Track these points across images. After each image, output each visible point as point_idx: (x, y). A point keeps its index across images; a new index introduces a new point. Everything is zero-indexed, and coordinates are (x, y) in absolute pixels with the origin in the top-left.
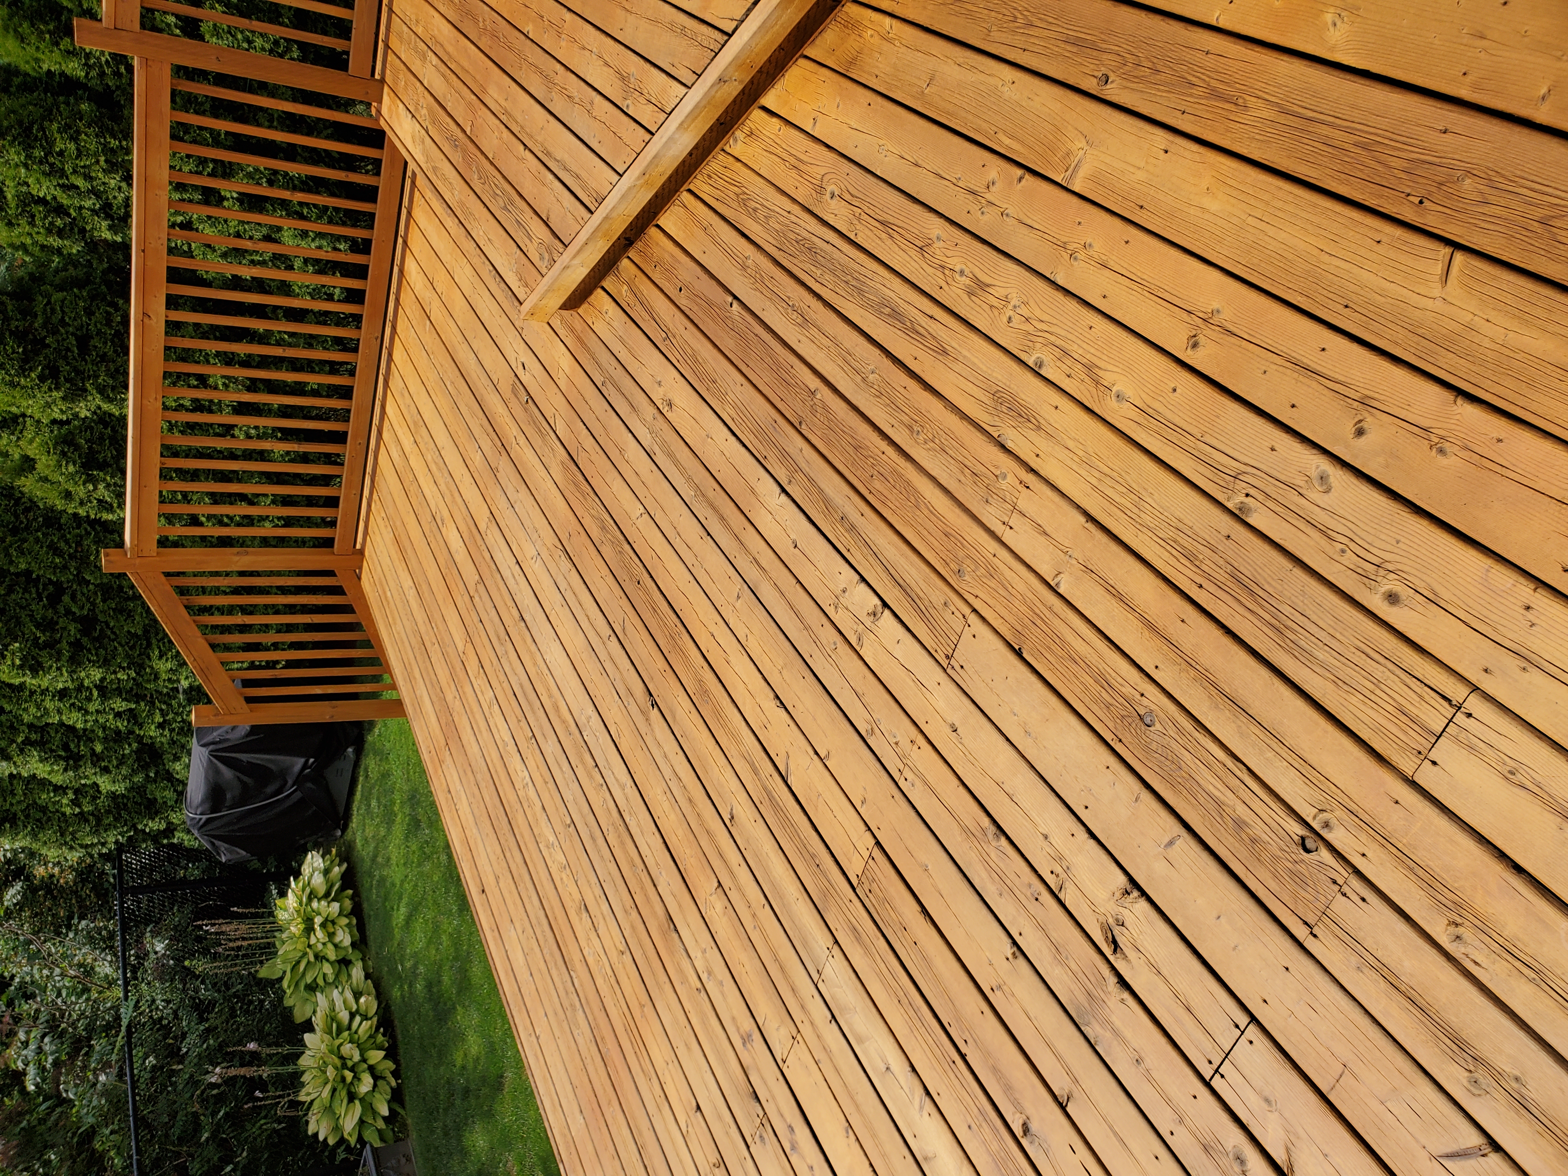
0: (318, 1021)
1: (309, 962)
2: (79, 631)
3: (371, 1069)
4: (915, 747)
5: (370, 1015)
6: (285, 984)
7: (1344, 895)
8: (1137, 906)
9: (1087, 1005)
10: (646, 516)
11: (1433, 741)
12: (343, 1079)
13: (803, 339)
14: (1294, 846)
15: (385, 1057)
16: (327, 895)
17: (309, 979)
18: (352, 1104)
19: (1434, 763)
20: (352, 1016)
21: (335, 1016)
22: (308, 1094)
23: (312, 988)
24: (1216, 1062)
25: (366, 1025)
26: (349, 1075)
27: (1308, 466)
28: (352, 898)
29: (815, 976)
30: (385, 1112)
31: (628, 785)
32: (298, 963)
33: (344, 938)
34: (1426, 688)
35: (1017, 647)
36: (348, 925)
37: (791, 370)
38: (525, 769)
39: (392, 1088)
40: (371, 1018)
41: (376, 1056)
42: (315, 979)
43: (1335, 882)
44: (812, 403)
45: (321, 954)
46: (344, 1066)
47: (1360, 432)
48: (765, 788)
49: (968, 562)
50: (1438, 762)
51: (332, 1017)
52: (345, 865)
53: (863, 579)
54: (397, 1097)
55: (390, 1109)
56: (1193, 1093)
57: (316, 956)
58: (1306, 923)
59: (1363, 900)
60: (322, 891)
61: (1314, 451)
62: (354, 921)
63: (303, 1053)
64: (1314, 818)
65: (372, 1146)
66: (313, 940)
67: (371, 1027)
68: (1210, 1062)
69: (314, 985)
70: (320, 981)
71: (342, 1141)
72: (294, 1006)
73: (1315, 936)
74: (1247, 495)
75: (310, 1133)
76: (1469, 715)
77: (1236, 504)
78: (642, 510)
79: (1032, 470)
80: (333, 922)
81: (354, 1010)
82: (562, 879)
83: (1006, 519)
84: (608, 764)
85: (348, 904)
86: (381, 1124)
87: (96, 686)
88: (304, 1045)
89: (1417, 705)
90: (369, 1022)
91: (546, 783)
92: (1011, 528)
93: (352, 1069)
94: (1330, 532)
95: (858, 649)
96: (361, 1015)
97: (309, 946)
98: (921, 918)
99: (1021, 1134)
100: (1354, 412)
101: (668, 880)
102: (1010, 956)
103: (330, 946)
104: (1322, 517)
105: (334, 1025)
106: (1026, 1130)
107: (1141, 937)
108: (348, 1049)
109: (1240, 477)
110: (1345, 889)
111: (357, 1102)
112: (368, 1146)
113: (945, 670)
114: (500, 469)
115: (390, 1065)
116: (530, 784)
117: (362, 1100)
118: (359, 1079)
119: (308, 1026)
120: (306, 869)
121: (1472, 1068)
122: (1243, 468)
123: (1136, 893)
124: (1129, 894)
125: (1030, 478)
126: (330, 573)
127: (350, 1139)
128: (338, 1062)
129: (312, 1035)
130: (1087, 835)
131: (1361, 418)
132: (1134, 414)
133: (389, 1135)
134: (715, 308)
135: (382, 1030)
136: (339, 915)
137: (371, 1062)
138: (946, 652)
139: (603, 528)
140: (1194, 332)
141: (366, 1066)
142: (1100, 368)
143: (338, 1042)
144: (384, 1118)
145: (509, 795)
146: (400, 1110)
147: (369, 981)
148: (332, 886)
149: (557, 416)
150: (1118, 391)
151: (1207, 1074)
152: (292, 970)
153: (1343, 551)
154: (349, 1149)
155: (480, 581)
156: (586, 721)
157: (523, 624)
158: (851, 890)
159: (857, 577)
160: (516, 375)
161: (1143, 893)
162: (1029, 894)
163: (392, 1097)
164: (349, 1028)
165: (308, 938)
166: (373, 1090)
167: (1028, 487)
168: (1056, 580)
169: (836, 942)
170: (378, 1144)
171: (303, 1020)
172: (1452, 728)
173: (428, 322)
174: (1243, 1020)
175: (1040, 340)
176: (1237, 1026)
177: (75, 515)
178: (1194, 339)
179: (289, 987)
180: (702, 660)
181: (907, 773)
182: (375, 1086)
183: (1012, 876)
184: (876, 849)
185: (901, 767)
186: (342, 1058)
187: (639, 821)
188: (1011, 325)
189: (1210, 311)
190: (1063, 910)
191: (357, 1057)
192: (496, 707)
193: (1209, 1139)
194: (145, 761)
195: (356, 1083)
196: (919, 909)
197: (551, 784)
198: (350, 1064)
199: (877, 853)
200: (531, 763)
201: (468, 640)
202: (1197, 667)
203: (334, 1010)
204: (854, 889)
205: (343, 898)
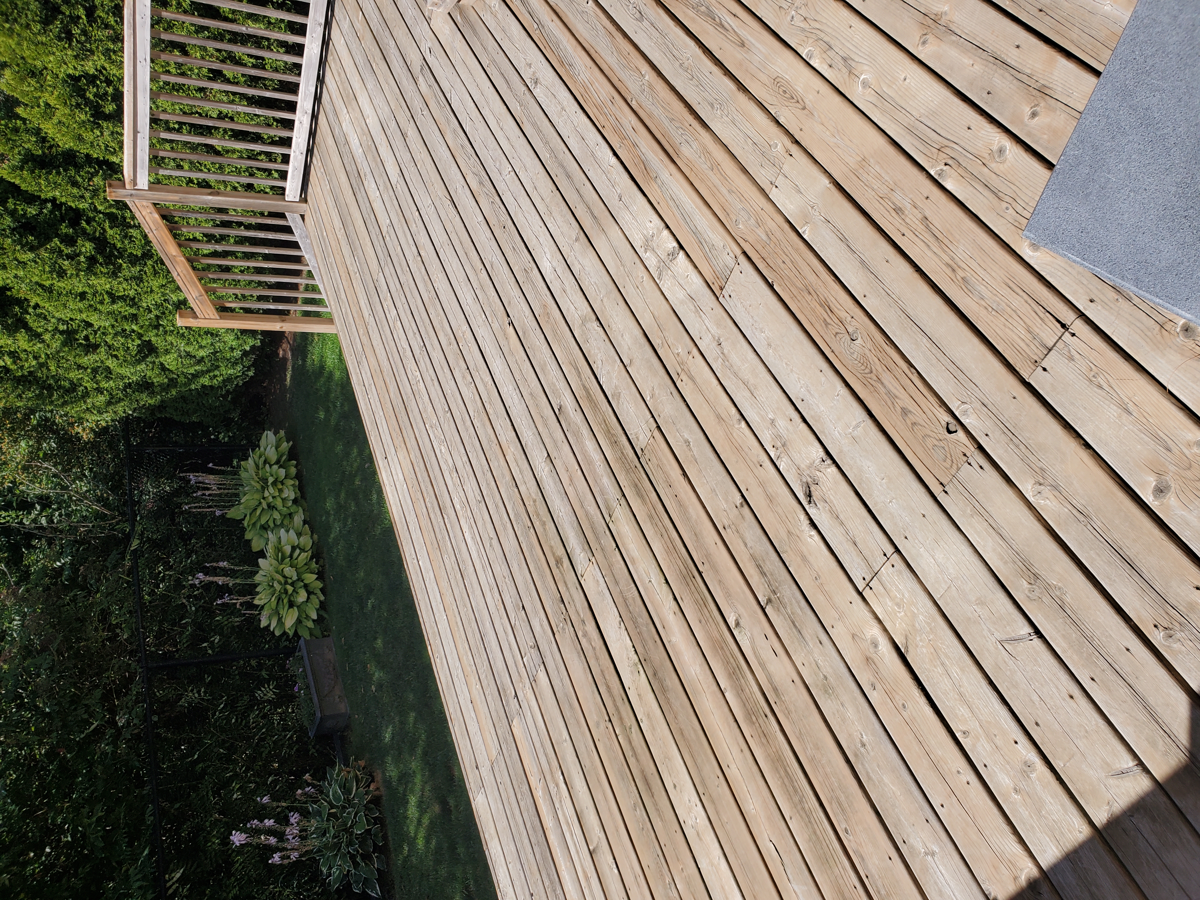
0: (270, 551)
1: (263, 509)
2: (94, 248)
3: (306, 586)
4: (691, 357)
5: (306, 550)
6: (245, 523)
7: (970, 464)
8: (829, 470)
9: (786, 539)
10: (513, 173)
11: (1046, 353)
12: (286, 591)
13: (639, 31)
14: (941, 429)
15: (317, 579)
16: (278, 462)
17: (263, 521)
18: (291, 610)
19: (1045, 369)
20: (294, 548)
21: (281, 548)
22: (260, 599)
23: (265, 528)
24: (868, 579)
25: (304, 555)
26: (290, 589)
27: (993, 142)
28: (296, 466)
29: (608, 519)
30: (314, 616)
31: (490, 383)
32: (255, 509)
33: (290, 493)
34: (1047, 314)
35: (770, 281)
36: (293, 485)
37: (628, 56)
38: (417, 370)
39: (320, 601)
40: (307, 552)
41: (310, 578)
42: (267, 521)
43: (965, 455)
44: (641, 83)
45: (272, 504)
46: (286, 583)
47: (1034, 115)
48: (584, 387)
49: (742, 213)
50: (1048, 369)
51: (279, 549)
52: (291, 443)
53: (668, 227)
54: (323, 606)
55: (318, 614)
56: (850, 600)
57: (269, 505)
58: (941, 484)
59: (981, 467)
60: (274, 458)
61: (999, 130)
62: (297, 483)
63: (258, 572)
64: (958, 408)
65: (305, 639)
66: (266, 494)
67: (307, 558)
68: (864, 579)
69: (267, 526)
70: (271, 525)
71: (285, 633)
72: (252, 539)
73: (946, 492)
74: (946, 164)
75: (262, 626)
76: (1073, 335)
77: (937, 171)
78: (510, 169)
79: (797, 142)
80: (282, 483)
81: (296, 544)
82: (441, 450)
83: (774, 180)
84: (476, 367)
85: (293, 471)
86: (310, 624)
87: (107, 292)
88: (259, 567)
89: (1039, 326)
90: (306, 554)
91: (432, 380)
92: (776, 187)
93: (292, 584)
94: (1000, 194)
95: (658, 281)
96: (300, 549)
97: (264, 498)
98: (682, 478)
99: (734, 626)
100: (1032, 98)
101: (513, 450)
102: (738, 505)
103: (279, 499)
104: (995, 182)
105: (280, 554)
106: (737, 624)
107: (829, 492)
108: (289, 571)
109: (942, 149)
110: (971, 460)
111: (295, 608)
112: (302, 638)
113: (718, 298)
114: (409, 134)
115: (319, 584)
116: (421, 381)
117: (298, 607)
118: (297, 593)
119: (262, 554)
120: (263, 443)
121: (1033, 582)
122: (946, 143)
123: (829, 462)
124: (824, 461)
125: (794, 149)
126: (282, 216)
127: (289, 632)
128: (282, 580)
129: (264, 560)
130: (801, 420)
131: (1037, 103)
132: (874, 99)
133: (318, 632)
134: (575, 4)
135: (314, 560)
136: (285, 478)
137: (306, 582)
138: (720, 284)
139: (481, 183)
140: (926, 32)
141: (303, 584)
142: (853, 60)
143: (282, 566)
144: (314, 621)
145: (406, 389)
146: (326, 616)
147: (307, 526)
148: (281, 456)
149: (453, 91)
150: (864, 79)
151: (861, 587)
152: (251, 514)
153: (1007, 208)
154: (288, 639)
155: (390, 224)
156: (461, 335)
157: (419, 259)
158: (637, 459)
159: (663, 225)
160: (424, 59)
161: (834, 462)
162: (756, 462)
163: (320, 607)
164: (291, 556)
165: (263, 493)
166: (307, 601)
167: (791, 155)
168: (803, 229)
169: (624, 495)
170: (308, 638)
171: (258, 550)
172: (1060, 345)
173: (361, 13)
174: (890, 550)
175: (813, 36)
176: (885, 555)
177: (88, 156)
178: (925, 37)
179: (249, 526)
180: (546, 289)
181: (683, 376)
182: (308, 598)
183: (746, 450)
184: (656, 431)
185: (680, 371)
186: (284, 577)
187: (495, 409)
188: (793, 23)
189: (940, 13)
190: (778, 473)
191: (295, 578)
192: (399, 322)
193: (856, 630)
194: (145, 353)
195: (295, 594)
196: (681, 472)
197: (436, 383)
198: (290, 581)
199: (657, 434)
200: (422, 365)
201: (380, 270)
202: (893, 296)
203: (280, 544)
204: (638, 458)
205: (289, 466)
